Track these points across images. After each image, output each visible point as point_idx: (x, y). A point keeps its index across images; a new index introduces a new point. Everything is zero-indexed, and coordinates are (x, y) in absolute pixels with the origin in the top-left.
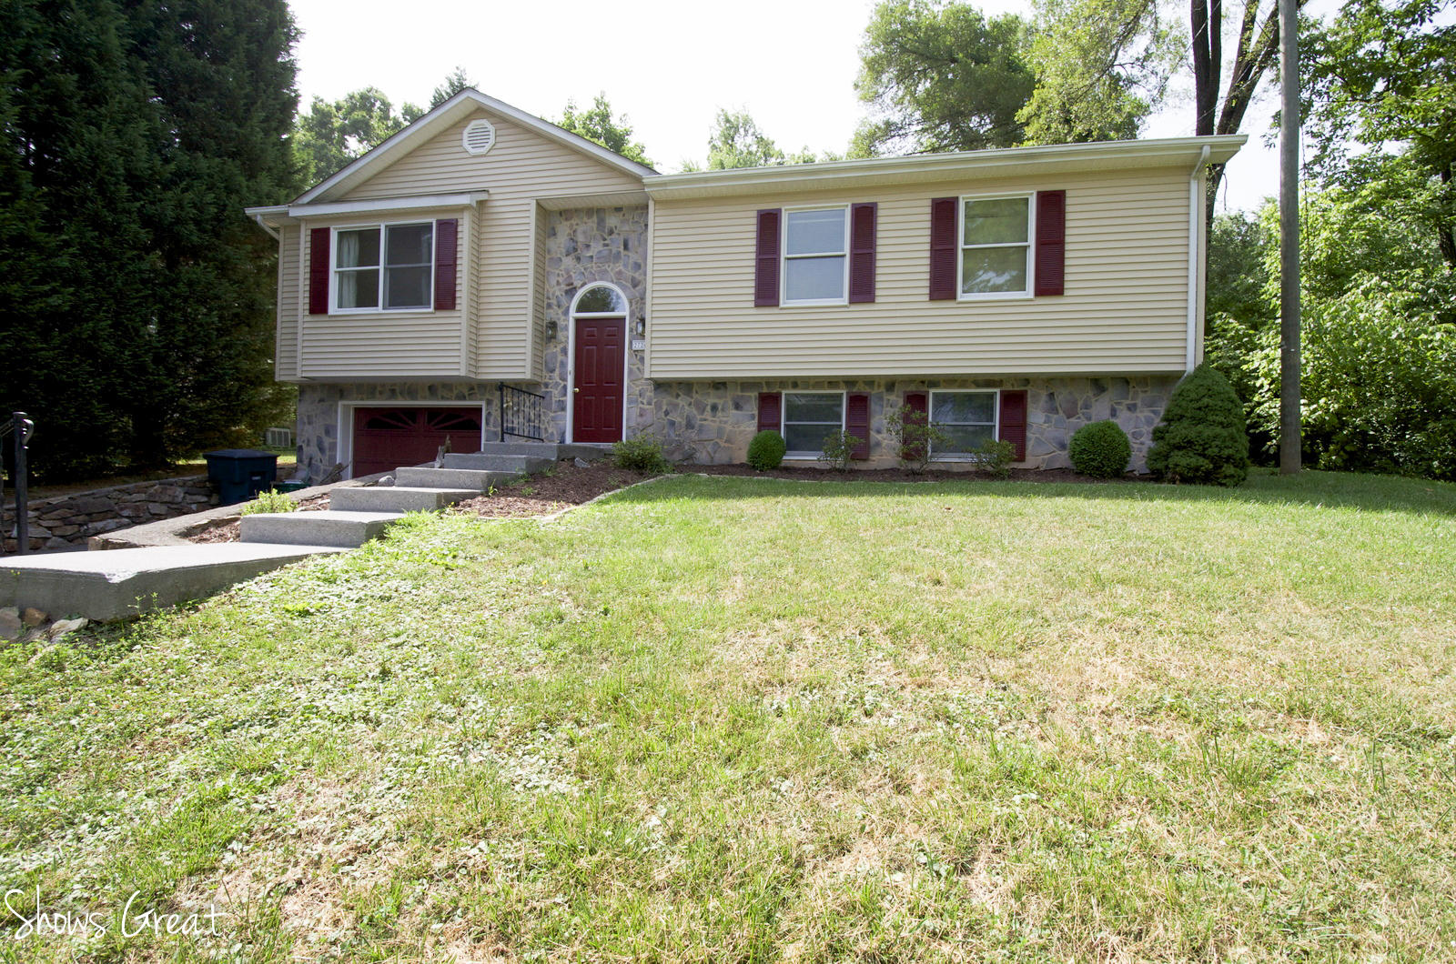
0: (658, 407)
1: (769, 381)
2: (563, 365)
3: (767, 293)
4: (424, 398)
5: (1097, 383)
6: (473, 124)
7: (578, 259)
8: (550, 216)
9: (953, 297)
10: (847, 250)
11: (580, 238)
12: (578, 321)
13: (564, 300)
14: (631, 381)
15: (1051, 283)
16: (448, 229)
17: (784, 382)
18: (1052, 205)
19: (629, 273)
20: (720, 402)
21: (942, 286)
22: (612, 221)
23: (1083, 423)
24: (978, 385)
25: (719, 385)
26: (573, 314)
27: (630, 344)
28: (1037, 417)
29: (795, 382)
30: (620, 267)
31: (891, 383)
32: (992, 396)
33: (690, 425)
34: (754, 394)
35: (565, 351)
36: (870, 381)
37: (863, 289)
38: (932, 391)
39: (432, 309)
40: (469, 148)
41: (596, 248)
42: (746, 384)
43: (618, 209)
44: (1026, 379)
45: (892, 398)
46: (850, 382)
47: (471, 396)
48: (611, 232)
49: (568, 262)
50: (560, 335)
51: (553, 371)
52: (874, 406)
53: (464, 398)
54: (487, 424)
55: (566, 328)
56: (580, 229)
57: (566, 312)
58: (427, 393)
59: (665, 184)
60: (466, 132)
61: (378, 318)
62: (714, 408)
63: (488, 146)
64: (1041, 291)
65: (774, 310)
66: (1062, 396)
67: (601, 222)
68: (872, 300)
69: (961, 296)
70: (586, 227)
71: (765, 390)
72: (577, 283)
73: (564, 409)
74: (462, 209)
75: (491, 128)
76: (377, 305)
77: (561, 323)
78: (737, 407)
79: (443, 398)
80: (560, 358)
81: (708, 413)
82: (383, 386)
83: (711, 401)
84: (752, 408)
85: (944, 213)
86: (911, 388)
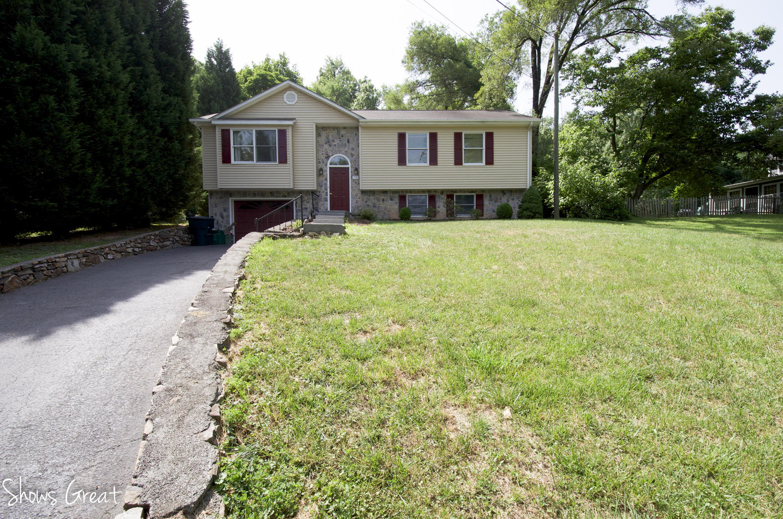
0: (363, 200)
1: (402, 191)
2: (326, 184)
3: (402, 161)
4: (268, 197)
5: (503, 192)
6: (288, 92)
7: (330, 145)
8: (320, 129)
9: (461, 164)
10: (428, 147)
11: (331, 138)
12: (330, 168)
13: (325, 160)
14: (352, 190)
15: (490, 161)
16: (282, 133)
17: (407, 191)
18: (490, 136)
19: (350, 152)
20: (385, 198)
21: (458, 161)
22: (343, 132)
23: (500, 204)
24: (469, 192)
25: (385, 192)
26: (329, 166)
27: (352, 177)
28: (486, 202)
29: (411, 191)
30: (346, 149)
31: (442, 192)
32: (473, 196)
33: (374, 206)
34: (397, 195)
35: (326, 179)
36: (436, 191)
37: (434, 161)
38: (455, 194)
39: (277, 163)
40: (287, 101)
41: (337, 142)
42: (394, 192)
43: (345, 128)
44: (483, 190)
45: (443, 196)
46: (429, 191)
47: (289, 196)
48: (342, 136)
49: (326, 146)
50: (324, 173)
51: (322, 186)
52: (437, 199)
53: (286, 197)
54: (296, 206)
55: (326, 171)
56: (330, 134)
57: (326, 165)
58: (269, 194)
59: (367, 122)
60: (285, 95)
61: (254, 166)
62: (383, 200)
63: (295, 102)
64: (487, 163)
65: (405, 167)
66: (493, 196)
67: (338, 133)
68: (437, 165)
69: (464, 164)
70: (332, 134)
71: (401, 194)
72: (330, 154)
73: (327, 201)
74: (288, 126)
75: (296, 95)
76: (253, 160)
77: (324, 169)
78: (391, 199)
79: (277, 197)
80: (324, 182)
81: (381, 202)
82: (250, 192)
83: (382, 197)
84: (397, 200)
85: (458, 137)
86: (449, 193)
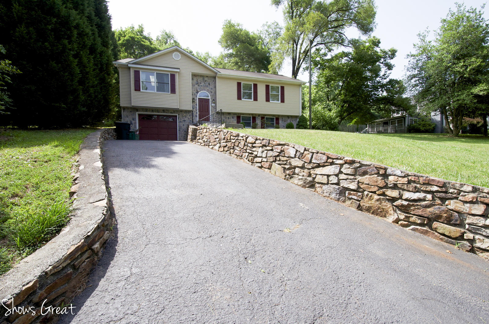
1: (239, 113)
2: (196, 108)
3: (239, 98)
4: (161, 113)
5: (288, 117)
6: (175, 53)
7: (199, 86)
8: (194, 75)
10: (253, 91)
11: (199, 81)
12: (199, 98)
13: (196, 94)
14: (211, 112)
15: (283, 101)
16: (173, 76)
17: (241, 114)
18: (282, 88)
19: (210, 90)
20: (229, 117)
21: (268, 100)
22: (206, 79)
23: (287, 123)
24: (272, 116)
25: (229, 114)
26: (198, 97)
27: (211, 105)
28: (280, 122)
29: (243, 114)
30: (208, 88)
31: (259, 115)
32: (274, 118)
34: (236, 116)
35: (196, 105)
36: (256, 114)
37: (256, 99)
38: (265, 117)
39: (170, 93)
40: (174, 58)
41: (202, 84)
42: (234, 114)
43: (207, 77)
44: (279, 116)
45: (259, 118)
46: (252, 114)
47: (174, 113)
48: (206, 81)
49: (196, 86)
51: (194, 109)
52: (256, 119)
53: (172, 113)
54: (179, 119)
55: (197, 100)
56: (199, 79)
57: (197, 96)
59: (221, 75)
60: (173, 54)
61: (155, 93)
62: (228, 118)
63: (179, 59)
64: (281, 102)
65: (241, 101)
66: (284, 118)
67: (203, 79)
68: (257, 101)
69: (270, 101)
70: (200, 79)
71: (238, 115)
72: (199, 91)
73: (197, 117)
74: (177, 72)
75: (180, 55)
76: (154, 90)
77: (195, 99)
78: (233, 118)
79: (167, 113)
81: (227, 119)
82: (149, 109)
83: (228, 117)
84: (236, 118)
85: (267, 87)
86: (262, 116)
